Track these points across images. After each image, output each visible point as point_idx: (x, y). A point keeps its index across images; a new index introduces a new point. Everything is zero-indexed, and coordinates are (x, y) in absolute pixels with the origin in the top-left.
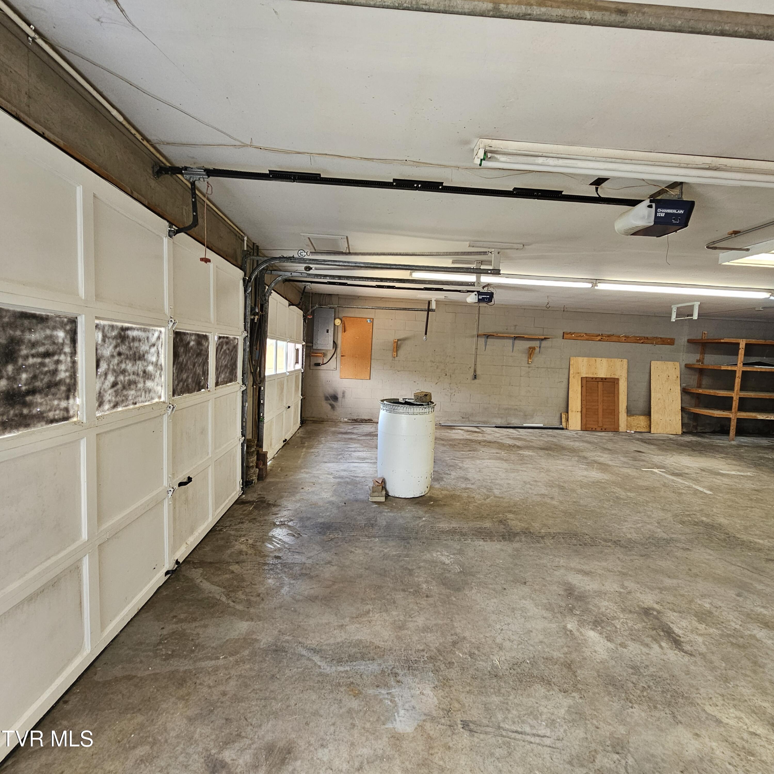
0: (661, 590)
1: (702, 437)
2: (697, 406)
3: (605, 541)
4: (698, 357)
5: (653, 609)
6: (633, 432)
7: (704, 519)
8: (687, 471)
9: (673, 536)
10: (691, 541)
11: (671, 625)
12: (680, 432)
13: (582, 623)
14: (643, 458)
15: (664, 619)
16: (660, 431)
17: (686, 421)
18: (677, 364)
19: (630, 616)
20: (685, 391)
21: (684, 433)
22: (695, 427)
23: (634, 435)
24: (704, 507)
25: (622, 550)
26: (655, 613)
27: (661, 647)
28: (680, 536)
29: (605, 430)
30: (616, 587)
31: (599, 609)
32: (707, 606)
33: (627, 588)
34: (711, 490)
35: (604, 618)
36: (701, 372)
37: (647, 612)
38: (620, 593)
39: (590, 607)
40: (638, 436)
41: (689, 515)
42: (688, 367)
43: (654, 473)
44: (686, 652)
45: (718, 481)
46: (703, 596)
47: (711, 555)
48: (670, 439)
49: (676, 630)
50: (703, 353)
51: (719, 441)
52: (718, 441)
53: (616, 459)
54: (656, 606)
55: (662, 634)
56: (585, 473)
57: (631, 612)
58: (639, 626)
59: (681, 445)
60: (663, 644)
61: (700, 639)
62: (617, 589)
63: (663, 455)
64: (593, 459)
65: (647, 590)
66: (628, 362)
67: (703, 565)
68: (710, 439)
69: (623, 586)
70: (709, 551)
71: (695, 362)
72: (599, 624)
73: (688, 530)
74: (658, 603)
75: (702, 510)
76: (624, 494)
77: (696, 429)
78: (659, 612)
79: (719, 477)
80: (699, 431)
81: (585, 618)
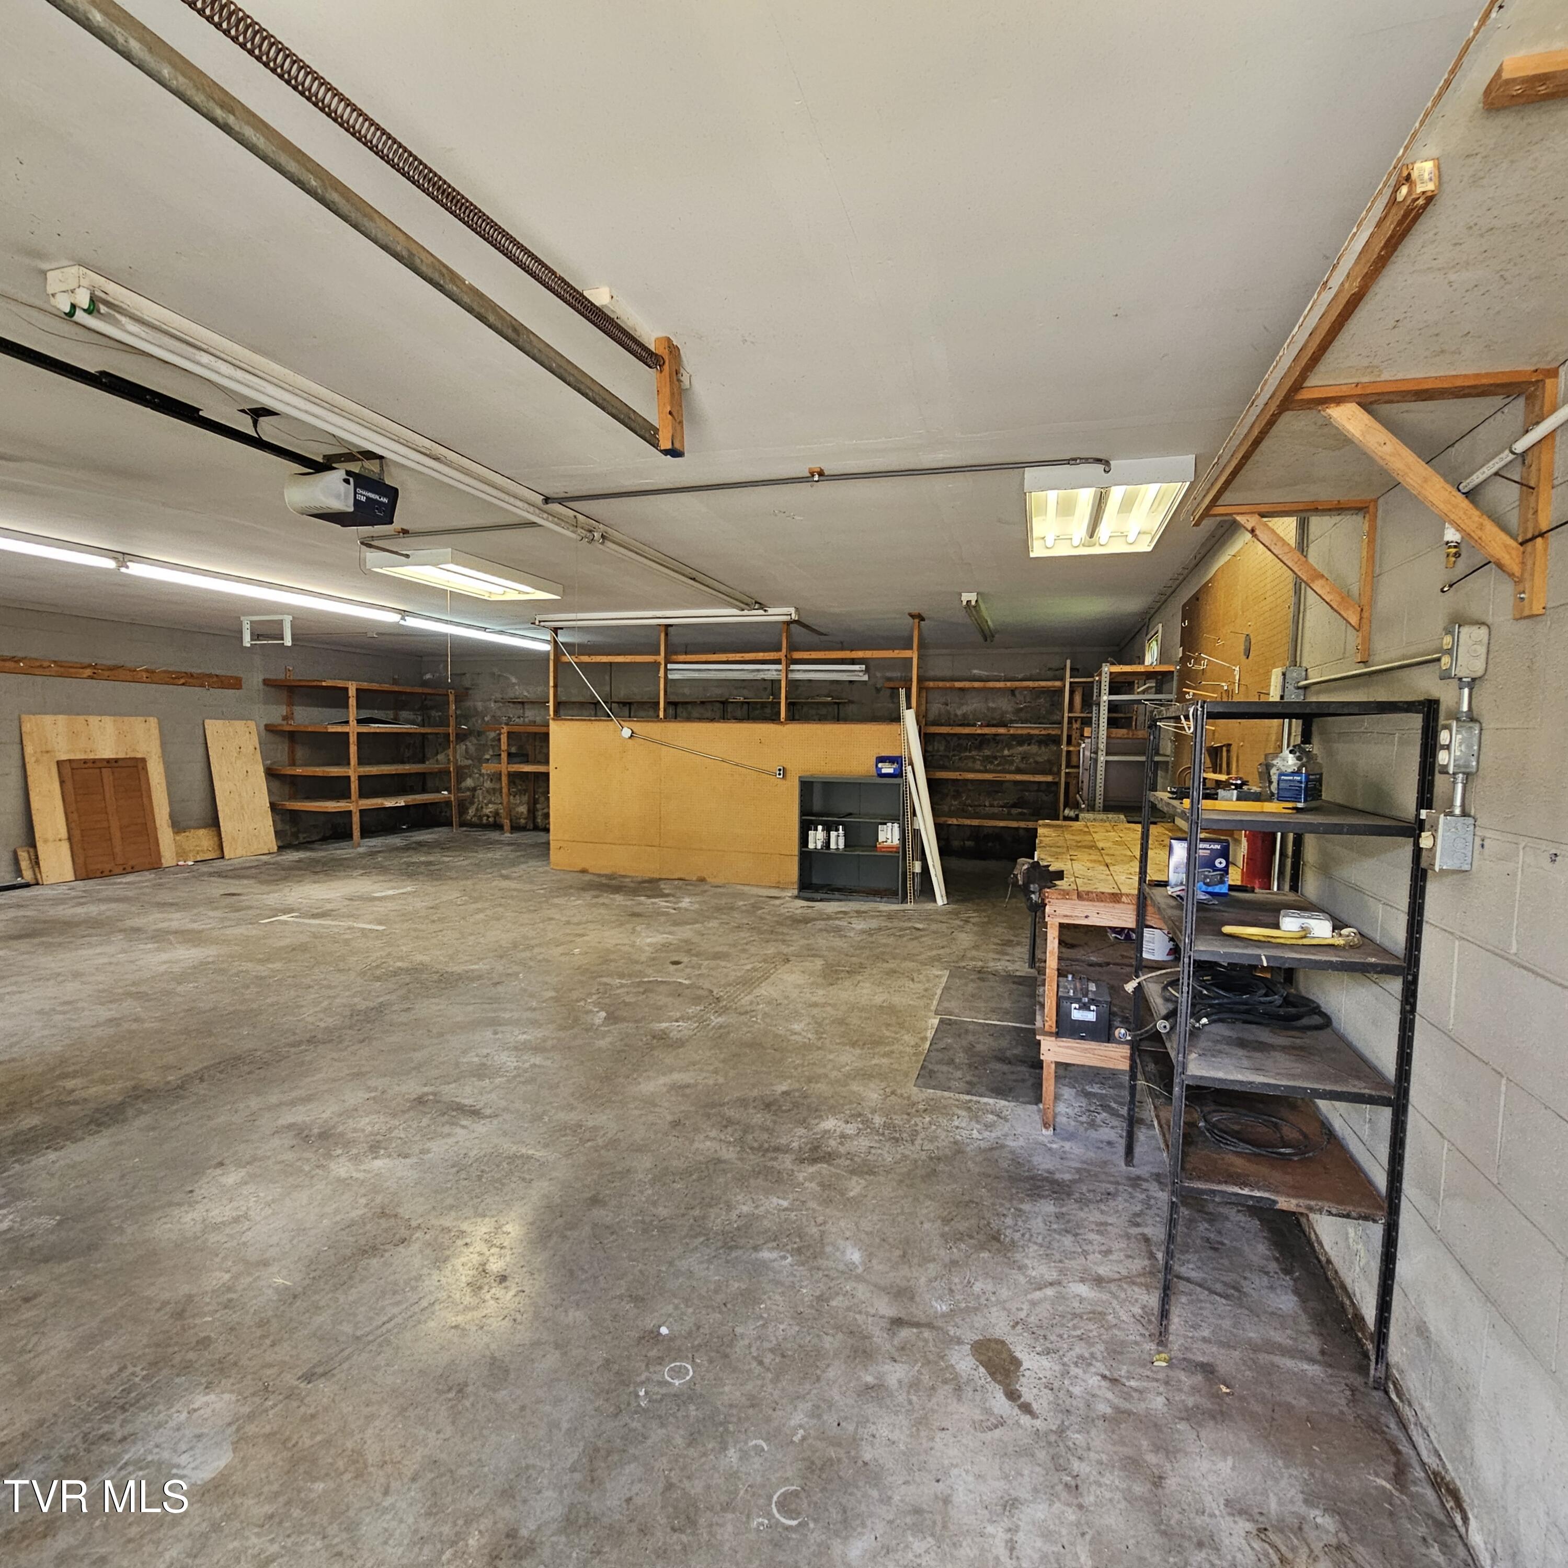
0: (418, 1068)
1: (312, 850)
2: (293, 797)
3: (293, 1045)
4: (283, 710)
5: (427, 1094)
6: (191, 863)
7: (399, 964)
8: (329, 906)
9: (381, 999)
10: (405, 998)
11: (457, 1100)
12: (275, 849)
13: (356, 1159)
14: (247, 903)
15: (445, 1098)
16: (240, 852)
17: (279, 827)
18: (252, 724)
19: (407, 1116)
20: (271, 774)
21: (281, 848)
22: (295, 835)
23: (195, 867)
24: (388, 950)
25: (329, 1046)
26: (431, 1097)
27: (464, 1127)
28: (388, 997)
29: (133, 870)
30: (362, 1095)
31: (363, 1130)
32: (476, 1059)
33: (376, 1089)
34: (380, 924)
35: (379, 1138)
36: (293, 737)
37: (420, 1101)
38: (374, 1098)
39: (350, 1135)
40: (204, 868)
41: (377, 967)
42: (270, 729)
43: (285, 923)
44: (490, 1117)
45: (380, 909)
46: (464, 1052)
47: (439, 1004)
48: (266, 863)
49: (466, 1102)
50: (290, 704)
51: (341, 851)
52: (338, 852)
53: (202, 917)
54: (426, 1089)
55: (454, 1113)
56: (164, 956)
57: (403, 1112)
58: (425, 1121)
59: (291, 869)
60: (464, 1123)
61: (493, 1096)
62: (367, 1096)
63: (276, 892)
64: (154, 927)
65: (404, 1078)
66: (159, 724)
67: (439, 1019)
68: (326, 850)
69: (369, 1089)
70: (433, 1000)
71: (279, 721)
72: (379, 1147)
73: (391, 986)
74: (425, 1085)
75: (389, 954)
76: (263, 968)
77: (297, 838)
78: (435, 1094)
79: (377, 903)
80: (301, 840)
81: (355, 1151)
